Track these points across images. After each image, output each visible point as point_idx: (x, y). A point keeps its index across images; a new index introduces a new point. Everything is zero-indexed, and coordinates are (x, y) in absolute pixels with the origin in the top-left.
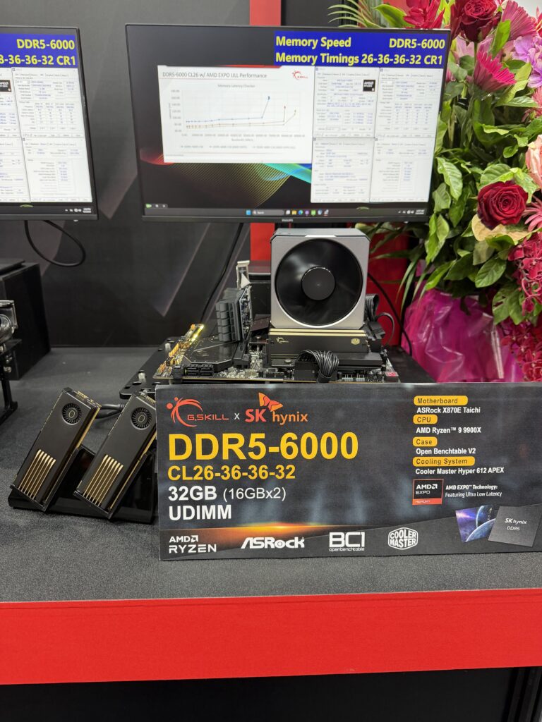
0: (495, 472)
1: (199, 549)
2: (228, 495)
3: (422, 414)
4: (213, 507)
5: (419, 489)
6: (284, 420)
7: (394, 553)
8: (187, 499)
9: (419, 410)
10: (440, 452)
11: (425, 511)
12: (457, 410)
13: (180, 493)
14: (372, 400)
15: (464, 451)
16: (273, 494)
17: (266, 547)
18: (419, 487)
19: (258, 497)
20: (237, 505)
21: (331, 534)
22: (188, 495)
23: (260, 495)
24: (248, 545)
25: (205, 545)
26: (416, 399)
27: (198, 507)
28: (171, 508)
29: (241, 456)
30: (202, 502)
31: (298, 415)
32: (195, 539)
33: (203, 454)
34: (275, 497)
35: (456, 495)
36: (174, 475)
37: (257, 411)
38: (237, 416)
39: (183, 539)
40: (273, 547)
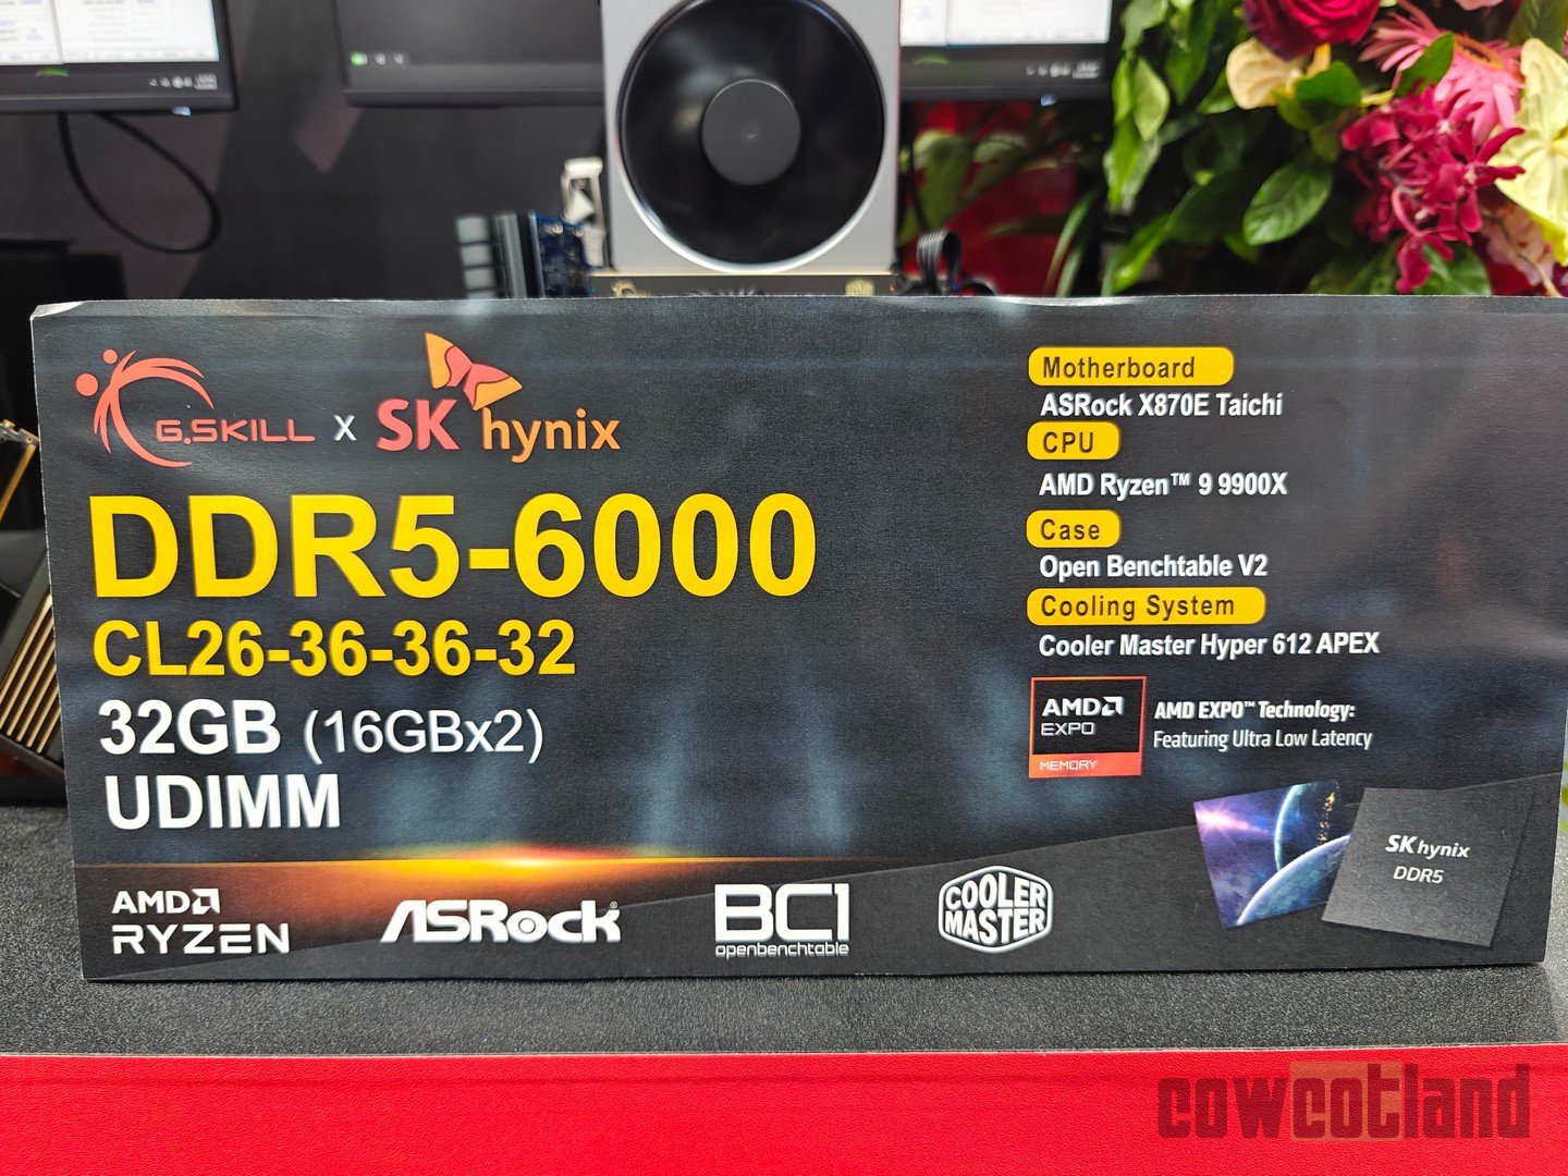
0: (1345, 649)
1: (224, 940)
2: (324, 735)
3: (1060, 418)
4: (268, 783)
5: (1052, 717)
6: (528, 445)
7: (964, 966)
8: (169, 748)
9: (1049, 402)
10: (1132, 568)
11: (1077, 802)
12: (1194, 406)
13: (142, 726)
14: (868, 364)
15: (1224, 568)
16: (492, 735)
17: (477, 937)
18: (1051, 707)
19: (436, 748)
20: (358, 774)
21: (722, 891)
22: (171, 735)
23: (445, 739)
24: (408, 927)
25: (246, 927)
26: (1037, 359)
27: (213, 781)
28: (112, 783)
29: (365, 584)
30: (227, 763)
31: (581, 426)
32: (205, 901)
33: (220, 575)
34: (501, 747)
35: (1197, 741)
36: (117, 659)
37: (423, 406)
38: (345, 428)
39: (163, 901)
40: (500, 935)
